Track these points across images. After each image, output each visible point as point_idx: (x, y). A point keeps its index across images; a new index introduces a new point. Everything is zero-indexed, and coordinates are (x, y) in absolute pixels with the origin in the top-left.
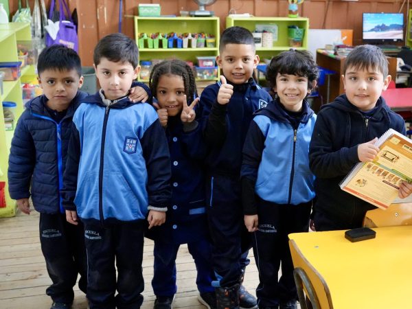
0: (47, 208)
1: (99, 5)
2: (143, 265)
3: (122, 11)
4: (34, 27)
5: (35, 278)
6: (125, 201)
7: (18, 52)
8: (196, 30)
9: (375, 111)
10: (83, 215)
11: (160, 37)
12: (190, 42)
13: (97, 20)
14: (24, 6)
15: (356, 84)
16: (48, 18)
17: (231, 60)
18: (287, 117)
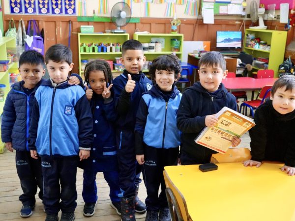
0: (19, 147)
1: (57, 26)
2: (76, 184)
3: (71, 30)
4: (18, 40)
5: (13, 191)
6: (65, 144)
7: (8, 54)
8: (115, 41)
9: (217, 92)
10: (40, 153)
11: (93, 46)
12: (111, 48)
13: (56, 35)
14: (12, 27)
15: (206, 75)
16: (27, 34)
17: (130, 59)
18: (161, 94)
